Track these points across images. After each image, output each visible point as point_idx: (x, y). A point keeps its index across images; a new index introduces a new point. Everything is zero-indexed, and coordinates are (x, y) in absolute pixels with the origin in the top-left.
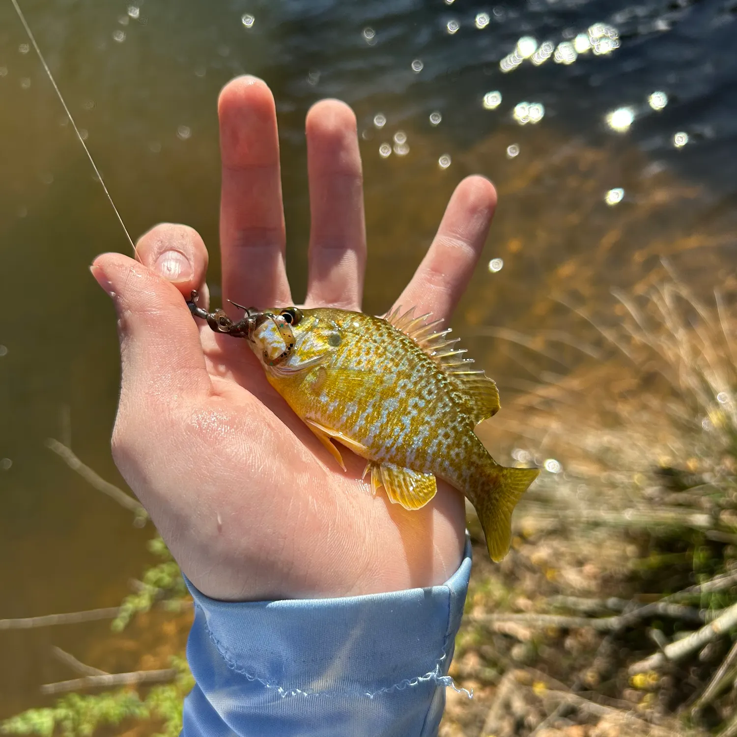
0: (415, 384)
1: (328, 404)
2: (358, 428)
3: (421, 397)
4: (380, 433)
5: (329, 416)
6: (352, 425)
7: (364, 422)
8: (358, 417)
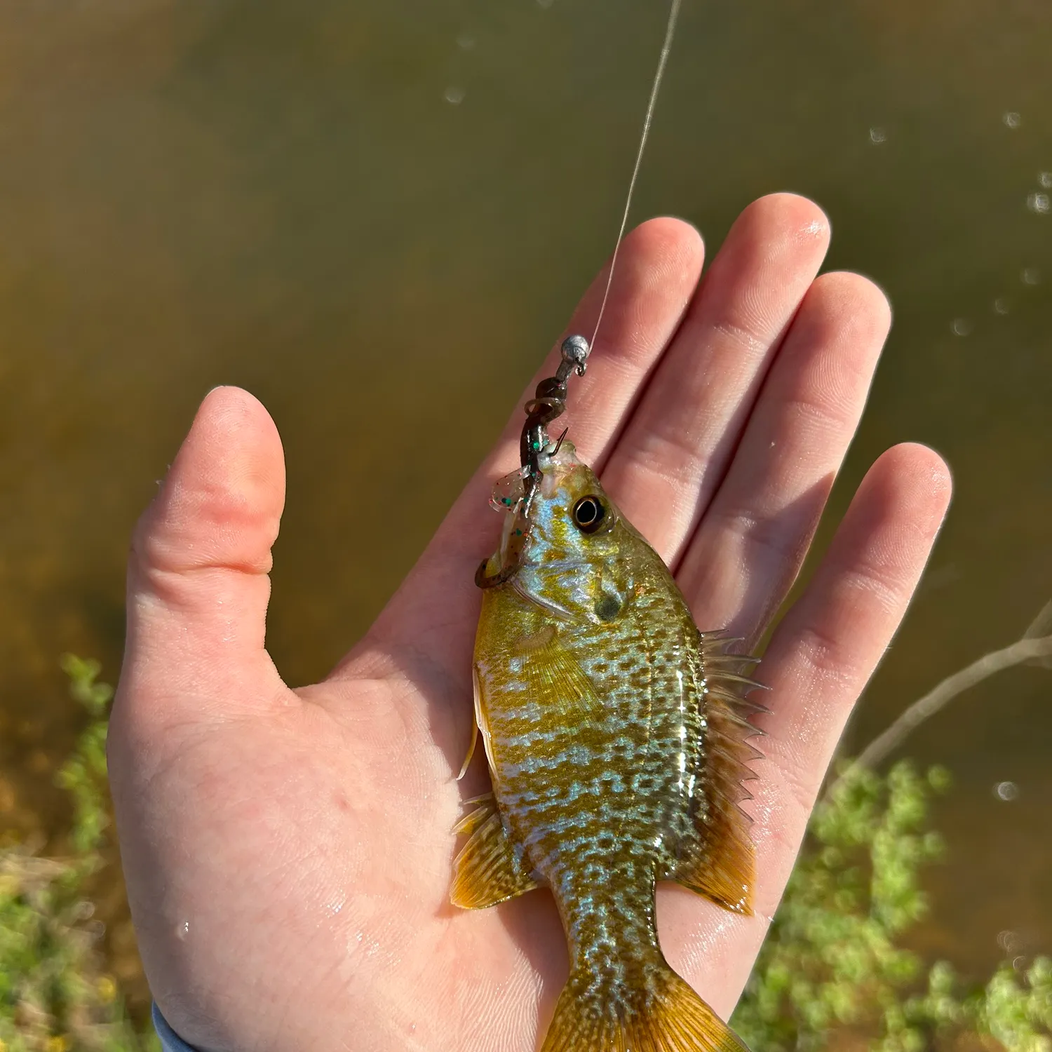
0: (639, 757)
1: (512, 677)
2: (515, 743)
3: (627, 780)
4: (533, 775)
5: (498, 693)
6: (513, 733)
7: (529, 744)
8: (528, 731)
